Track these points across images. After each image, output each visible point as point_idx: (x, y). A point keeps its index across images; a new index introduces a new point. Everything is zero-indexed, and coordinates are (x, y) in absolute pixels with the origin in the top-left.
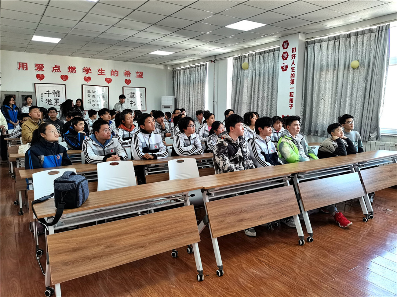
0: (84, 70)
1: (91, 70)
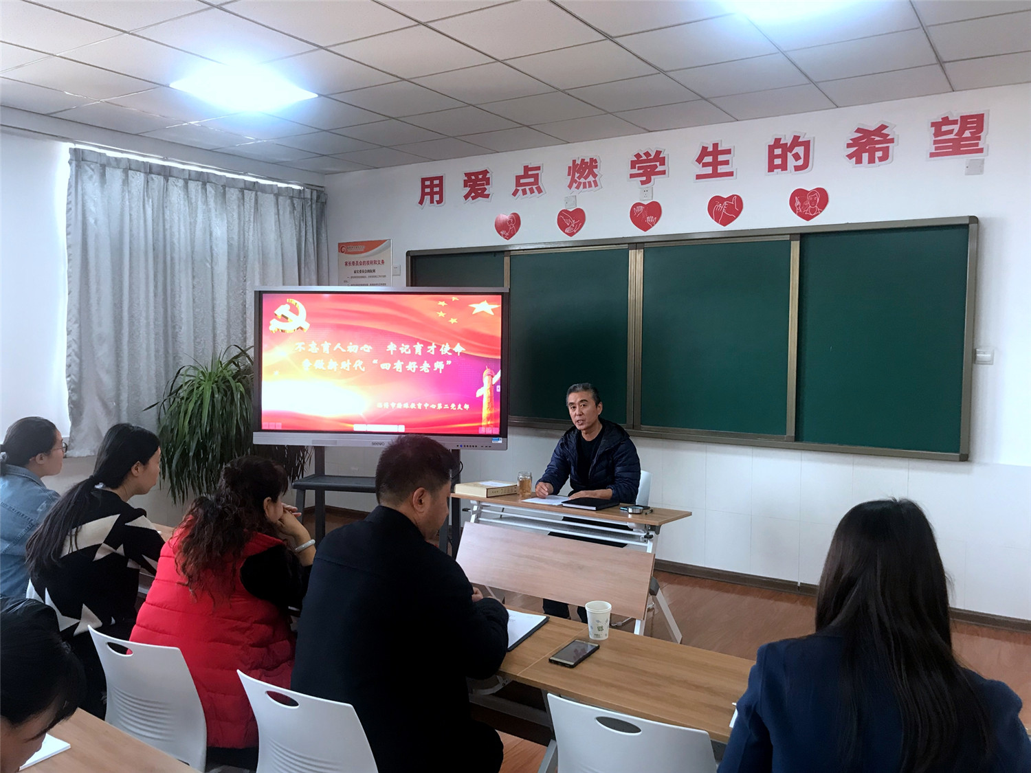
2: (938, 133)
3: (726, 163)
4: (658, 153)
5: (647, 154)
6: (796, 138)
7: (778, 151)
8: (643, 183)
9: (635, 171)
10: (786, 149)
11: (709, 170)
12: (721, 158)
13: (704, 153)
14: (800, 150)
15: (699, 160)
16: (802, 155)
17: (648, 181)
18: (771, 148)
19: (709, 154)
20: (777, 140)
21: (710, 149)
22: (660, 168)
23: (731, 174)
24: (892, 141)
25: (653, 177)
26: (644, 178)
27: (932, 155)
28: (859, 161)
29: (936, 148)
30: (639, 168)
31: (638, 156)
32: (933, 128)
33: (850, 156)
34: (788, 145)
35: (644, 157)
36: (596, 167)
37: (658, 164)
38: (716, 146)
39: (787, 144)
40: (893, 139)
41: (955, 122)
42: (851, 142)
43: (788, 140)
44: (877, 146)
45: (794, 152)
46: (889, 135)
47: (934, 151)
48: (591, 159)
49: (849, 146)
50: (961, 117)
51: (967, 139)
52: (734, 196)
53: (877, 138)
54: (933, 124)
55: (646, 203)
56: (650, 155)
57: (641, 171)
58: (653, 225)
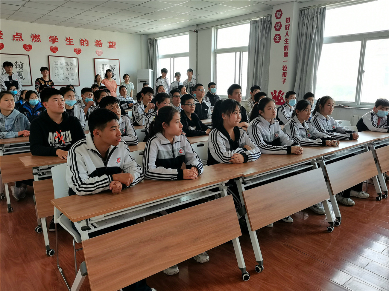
0: (50, 39)
1: (57, 39)
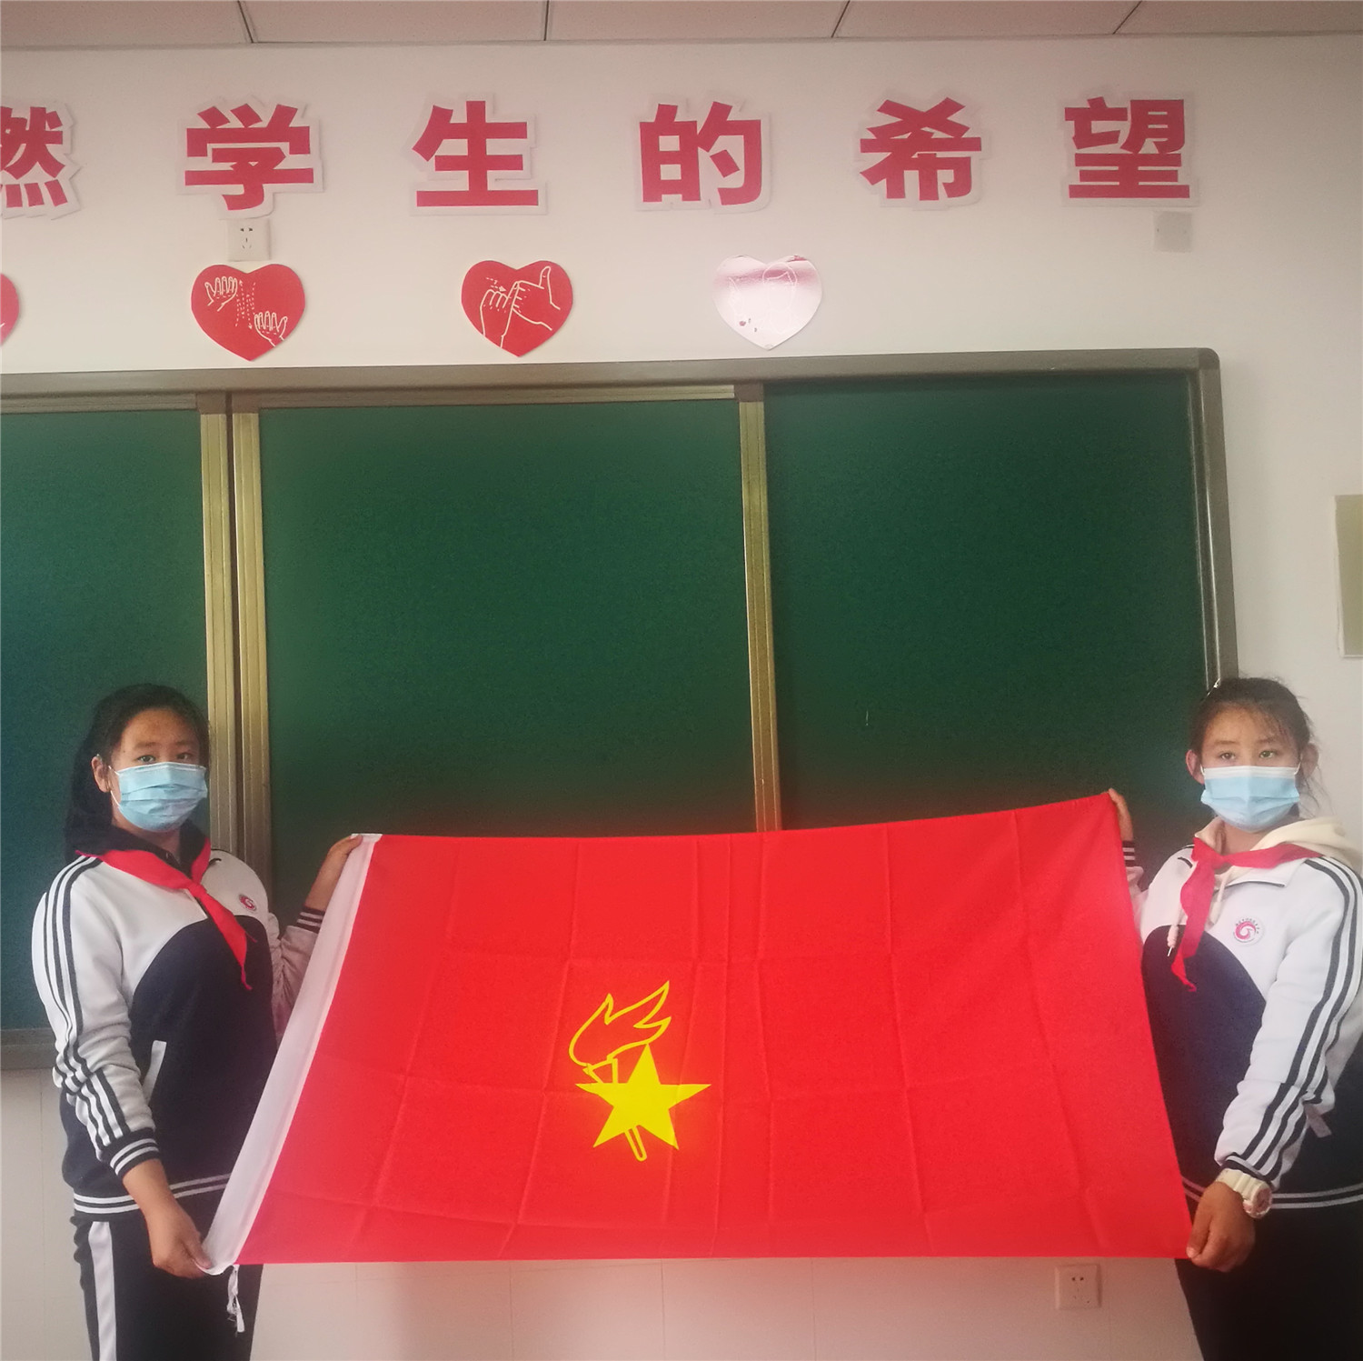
2: (1083, 138)
3: (514, 163)
4: (284, 114)
5: (245, 113)
6: (719, 111)
7: (669, 143)
8: (234, 203)
9: (205, 164)
10: (693, 139)
11: (459, 181)
12: (495, 147)
13: (440, 125)
14: (733, 145)
15: (426, 146)
16: (739, 159)
17: (252, 198)
18: (649, 134)
19: (457, 132)
20: (666, 112)
21: (459, 117)
22: (291, 162)
23: (529, 198)
24: (975, 144)
25: (268, 188)
26: (238, 190)
27: (1075, 192)
28: (896, 191)
29: (1084, 176)
30: (219, 156)
31: (213, 116)
32: (1072, 123)
33: (872, 175)
34: (699, 129)
35: (235, 123)
36: (57, 138)
37: (285, 147)
38: (476, 109)
39: (694, 123)
40: (978, 140)
41: (1118, 114)
42: (871, 136)
43: (697, 114)
44: (940, 155)
45: (716, 149)
46: (966, 129)
47: (1077, 182)
48: (38, 114)
49: (867, 146)
50: (1133, 102)
51: (1148, 159)
52: (541, 264)
53: (938, 135)
54: (1071, 114)
55: (248, 268)
56: (258, 119)
57: (226, 166)
58: (278, 341)
